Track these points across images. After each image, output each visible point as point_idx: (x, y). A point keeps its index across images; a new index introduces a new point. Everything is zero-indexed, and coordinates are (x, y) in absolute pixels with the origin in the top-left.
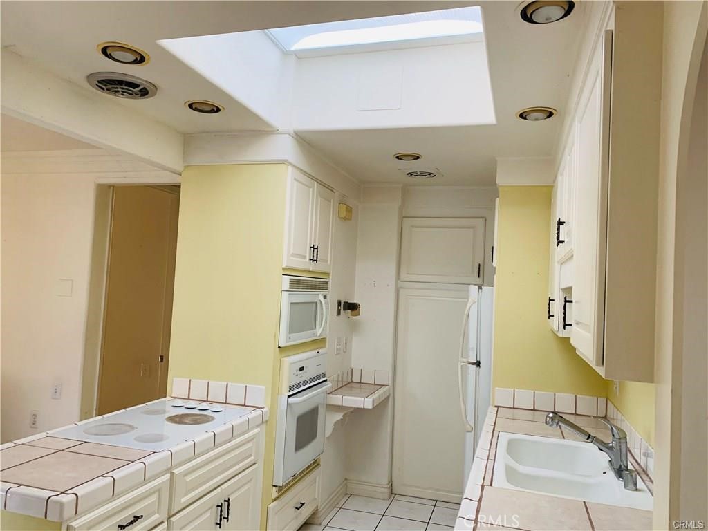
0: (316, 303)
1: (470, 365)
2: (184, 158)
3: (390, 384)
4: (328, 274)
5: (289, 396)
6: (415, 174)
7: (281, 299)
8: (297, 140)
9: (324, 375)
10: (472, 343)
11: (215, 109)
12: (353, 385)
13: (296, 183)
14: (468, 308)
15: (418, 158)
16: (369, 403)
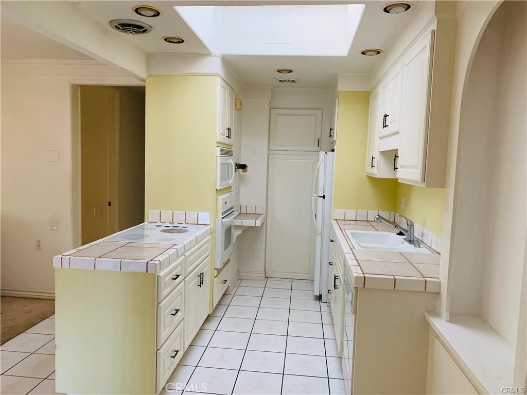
0: (229, 164)
1: (319, 198)
2: (147, 69)
3: (265, 213)
4: (232, 146)
5: (222, 218)
6: (284, 81)
7: (216, 160)
8: (222, 60)
9: (232, 208)
10: (321, 185)
11: (181, 41)
12: (242, 215)
13: (222, 88)
14: (319, 165)
15: (291, 72)
16: (258, 223)
